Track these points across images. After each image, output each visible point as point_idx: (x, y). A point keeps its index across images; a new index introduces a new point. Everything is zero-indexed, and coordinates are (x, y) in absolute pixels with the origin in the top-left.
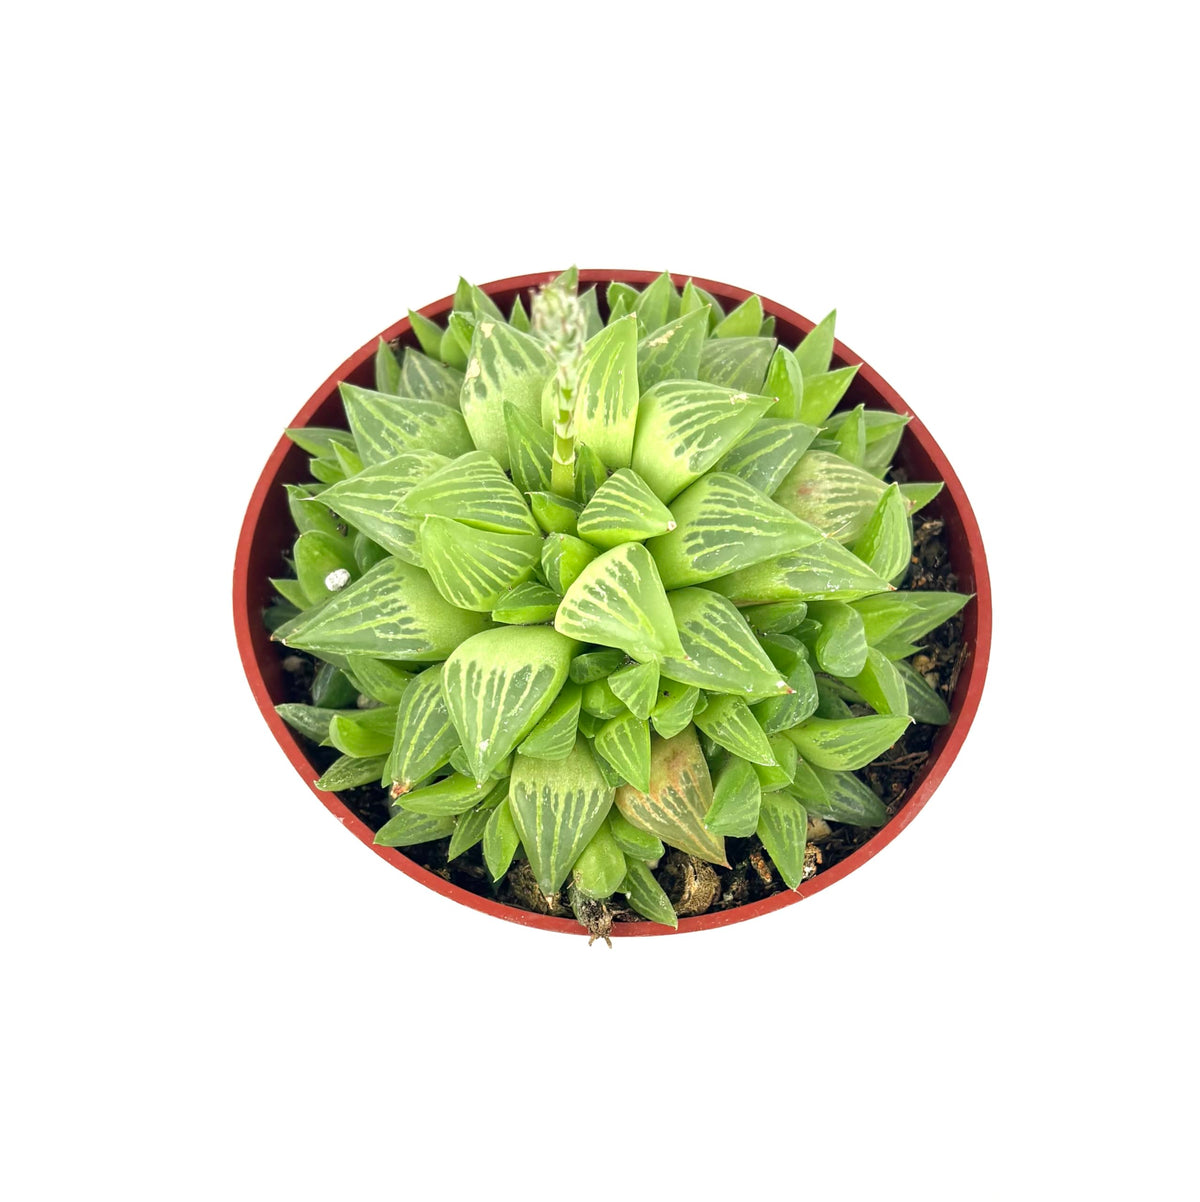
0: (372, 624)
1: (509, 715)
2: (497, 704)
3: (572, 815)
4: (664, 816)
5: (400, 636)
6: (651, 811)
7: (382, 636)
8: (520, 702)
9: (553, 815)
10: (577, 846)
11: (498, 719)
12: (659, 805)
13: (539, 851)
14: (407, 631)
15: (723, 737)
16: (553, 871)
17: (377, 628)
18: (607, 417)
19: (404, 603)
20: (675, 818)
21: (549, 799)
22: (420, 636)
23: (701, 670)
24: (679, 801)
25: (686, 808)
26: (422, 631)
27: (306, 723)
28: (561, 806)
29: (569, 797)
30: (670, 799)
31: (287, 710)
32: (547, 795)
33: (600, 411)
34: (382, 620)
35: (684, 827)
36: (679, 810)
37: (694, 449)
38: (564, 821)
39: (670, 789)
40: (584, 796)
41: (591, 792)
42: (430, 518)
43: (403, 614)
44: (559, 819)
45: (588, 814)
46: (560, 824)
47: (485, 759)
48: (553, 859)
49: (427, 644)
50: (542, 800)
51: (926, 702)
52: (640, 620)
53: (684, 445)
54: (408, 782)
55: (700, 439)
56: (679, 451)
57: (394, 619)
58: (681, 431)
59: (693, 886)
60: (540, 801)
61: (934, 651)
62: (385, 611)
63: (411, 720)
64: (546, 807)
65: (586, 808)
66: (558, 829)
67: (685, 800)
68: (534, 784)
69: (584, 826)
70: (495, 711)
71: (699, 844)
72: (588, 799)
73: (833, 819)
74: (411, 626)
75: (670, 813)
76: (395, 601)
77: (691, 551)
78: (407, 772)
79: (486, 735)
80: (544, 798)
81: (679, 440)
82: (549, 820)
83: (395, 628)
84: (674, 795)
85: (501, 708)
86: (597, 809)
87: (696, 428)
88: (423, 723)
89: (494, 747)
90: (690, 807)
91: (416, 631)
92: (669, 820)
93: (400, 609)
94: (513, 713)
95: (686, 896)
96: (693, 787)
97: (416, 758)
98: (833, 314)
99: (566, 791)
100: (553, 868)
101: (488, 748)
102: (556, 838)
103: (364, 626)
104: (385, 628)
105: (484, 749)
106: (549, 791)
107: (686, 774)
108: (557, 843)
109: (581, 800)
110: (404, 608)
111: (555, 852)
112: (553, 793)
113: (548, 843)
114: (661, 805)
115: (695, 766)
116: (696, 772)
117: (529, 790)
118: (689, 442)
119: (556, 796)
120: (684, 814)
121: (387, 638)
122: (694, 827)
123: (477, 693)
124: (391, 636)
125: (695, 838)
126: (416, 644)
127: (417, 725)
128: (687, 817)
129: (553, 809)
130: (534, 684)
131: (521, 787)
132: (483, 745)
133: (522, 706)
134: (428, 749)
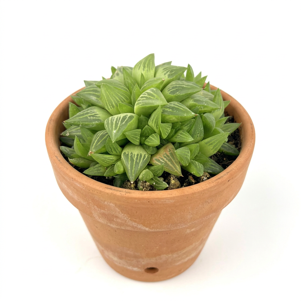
1: (122, 124)
2: (119, 122)
3: (138, 159)
4: (163, 160)
5: (94, 118)
6: (160, 159)
10: (140, 168)
11: (119, 125)
13: (129, 168)
14: (96, 117)
15: (179, 138)
16: (133, 174)
17: (88, 116)
18: (148, 70)
20: (167, 161)
21: (132, 155)
22: (99, 118)
23: (172, 111)
24: (168, 156)
25: (170, 157)
27: (68, 152)
28: (136, 157)
29: (138, 155)
30: (165, 156)
31: (63, 148)
32: (132, 153)
33: (146, 69)
34: (89, 114)
35: (169, 163)
36: (168, 158)
37: (168, 73)
39: (165, 154)
41: (144, 155)
42: (103, 84)
43: (95, 113)
44: (135, 159)
45: (143, 159)
47: (115, 135)
48: (133, 171)
49: (101, 120)
52: (156, 97)
53: (166, 73)
54: (94, 150)
56: (165, 74)
57: (93, 114)
59: (173, 182)
62: (91, 113)
63: (95, 138)
64: (131, 156)
66: (135, 162)
69: (142, 162)
72: (143, 157)
75: (165, 159)
78: (94, 148)
79: (115, 129)
81: (165, 72)
82: (132, 160)
83: (93, 116)
85: (120, 123)
86: (145, 159)
87: (169, 70)
89: (117, 132)
92: (165, 162)
95: (171, 184)
96: (171, 152)
97: (96, 145)
99: (137, 153)
102: (134, 165)
103: (85, 116)
104: (90, 116)
105: (115, 133)
107: (170, 150)
109: (141, 156)
111: (134, 169)
113: (132, 166)
114: (163, 157)
115: (172, 148)
117: (127, 153)
118: (167, 72)
119: (134, 155)
121: (91, 119)
122: (172, 163)
123: (113, 121)
124: (92, 118)
125: (173, 167)
126: (98, 120)
127: (97, 138)
128: (170, 160)
129: (133, 157)
130: (129, 118)
131: (125, 153)
132: (114, 131)
133: (125, 122)
134: (100, 143)
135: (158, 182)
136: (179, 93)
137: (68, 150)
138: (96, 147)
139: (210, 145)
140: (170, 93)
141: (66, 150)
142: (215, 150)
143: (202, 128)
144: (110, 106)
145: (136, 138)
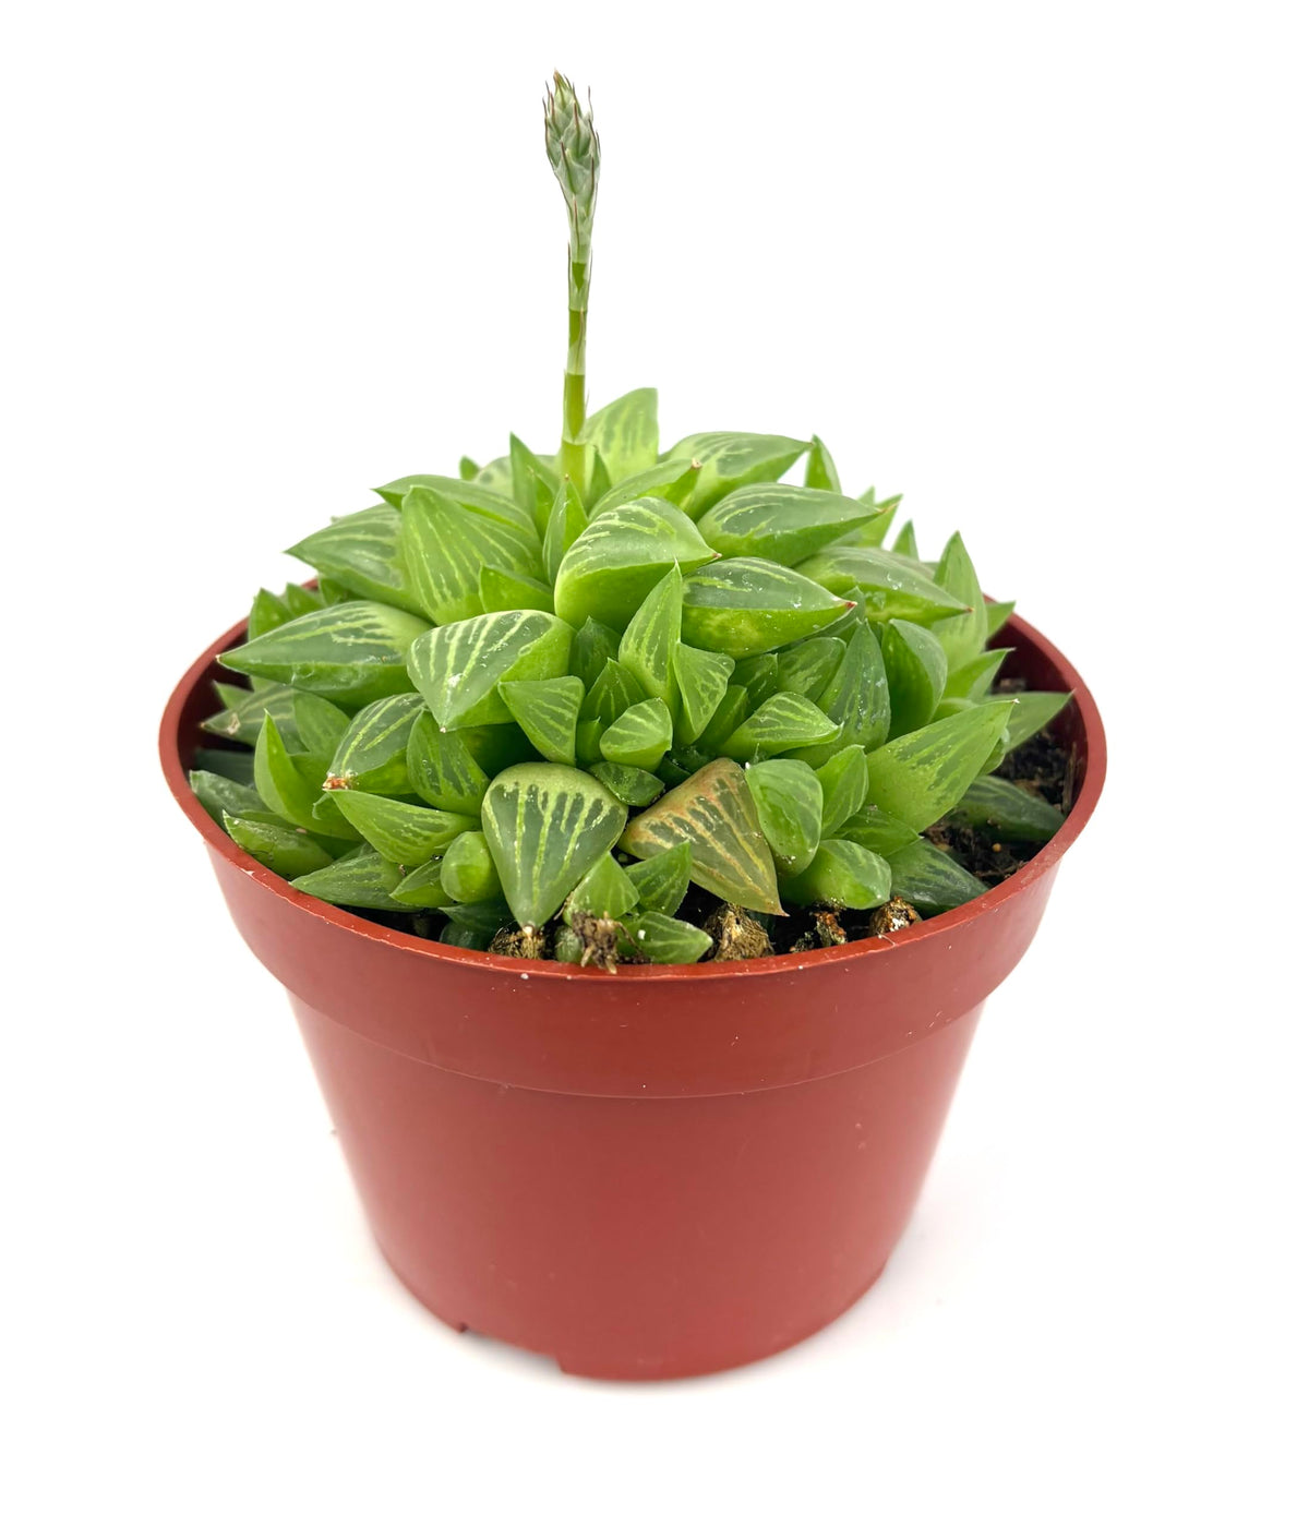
0: (329, 629)
1: (489, 650)
2: (476, 640)
3: (566, 814)
4: (692, 831)
5: (362, 641)
6: (674, 826)
7: (340, 640)
8: (506, 638)
9: (539, 812)
10: (572, 859)
11: (475, 654)
12: (684, 818)
13: (517, 861)
14: (372, 636)
15: (768, 724)
16: (536, 889)
17: (335, 633)
18: (624, 449)
19: (371, 614)
20: (707, 835)
21: (535, 799)
22: (388, 643)
23: (735, 589)
24: (713, 810)
25: (721, 817)
26: (390, 638)
27: (226, 799)
28: (552, 804)
29: (562, 798)
30: (700, 808)
31: (203, 779)
32: (533, 792)
33: (618, 443)
34: (341, 626)
35: (719, 848)
36: (712, 820)
37: (722, 453)
38: (554, 819)
39: (698, 799)
40: (582, 799)
41: (592, 800)
42: (415, 490)
43: (369, 621)
44: (548, 819)
45: (588, 821)
46: (548, 825)
47: (455, 698)
48: (536, 869)
49: (396, 653)
50: (526, 797)
52: (659, 524)
53: (710, 454)
54: (348, 774)
55: (728, 446)
56: (706, 458)
57: (357, 624)
58: (705, 447)
59: (735, 930)
60: (523, 797)
61: (1036, 772)
62: (348, 618)
63: (363, 718)
64: (531, 805)
65: (585, 813)
66: (545, 830)
67: (721, 808)
68: (517, 784)
69: (581, 835)
70: (472, 647)
71: (741, 871)
72: (588, 805)
73: (927, 899)
74: (378, 631)
75: (700, 827)
76: (362, 612)
77: (720, 518)
78: (348, 762)
79: (458, 670)
80: (529, 795)
81: (706, 453)
82: (534, 818)
83: (357, 632)
84: (705, 804)
85: (480, 643)
86: (600, 819)
87: (723, 443)
88: (378, 715)
89: (467, 683)
90: (727, 818)
91: (382, 637)
92: (700, 838)
93: (365, 618)
94: (495, 648)
95: (726, 943)
96: (730, 794)
97: (364, 746)
99: (559, 790)
100: (535, 883)
101: (460, 682)
102: (542, 841)
103: (320, 631)
104: (344, 633)
105: (454, 685)
106: (537, 789)
107: (721, 782)
108: (543, 848)
109: (578, 803)
110: (371, 617)
111: (540, 861)
112: (541, 792)
113: (530, 847)
114: (688, 818)
115: (733, 775)
116: (735, 780)
117: (510, 790)
118: (715, 451)
119: (546, 795)
120: (719, 826)
121: (345, 644)
122: (733, 847)
123: (451, 637)
124: (351, 640)
125: (734, 861)
126: (380, 651)
127: (370, 719)
128: (721, 832)
129: (540, 807)
130: (524, 624)
131: (500, 789)
132: (452, 680)
133: (507, 642)
134: (380, 738)
135: (660, 927)
136: (769, 526)
137: (227, 793)
138: (358, 756)
139: (922, 762)
140: (727, 527)
141: (220, 792)
142: (951, 788)
143: (883, 682)
144: (439, 585)
145: (559, 718)
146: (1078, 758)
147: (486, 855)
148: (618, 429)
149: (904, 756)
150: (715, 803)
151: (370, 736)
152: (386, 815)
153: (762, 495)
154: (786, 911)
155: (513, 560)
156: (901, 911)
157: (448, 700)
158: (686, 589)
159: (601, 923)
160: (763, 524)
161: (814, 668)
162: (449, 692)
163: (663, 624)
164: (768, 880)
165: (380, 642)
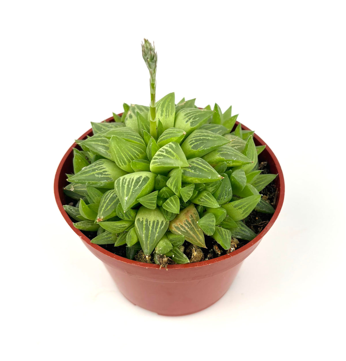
0: (94, 173)
1: (135, 189)
2: (131, 186)
3: (155, 227)
4: (185, 229)
5: (102, 176)
6: (180, 228)
7: (97, 176)
8: (138, 185)
9: (148, 227)
10: (156, 238)
11: (131, 190)
12: (183, 225)
13: (144, 239)
14: (105, 175)
15: (203, 202)
16: (148, 247)
17: (96, 174)
18: (166, 115)
19: (105, 167)
20: (188, 230)
21: (147, 223)
22: (109, 176)
23: (194, 173)
24: (190, 224)
25: (192, 226)
26: (109, 175)
27: (73, 212)
28: (151, 224)
29: (154, 222)
30: (186, 223)
31: (67, 207)
32: (147, 221)
33: (164, 114)
34: (97, 172)
35: (191, 233)
36: (189, 227)
37: (191, 120)
38: (152, 229)
39: (186, 220)
40: (159, 222)
41: (161, 221)
42: (113, 136)
43: (104, 170)
44: (151, 229)
45: (160, 228)
46: (151, 230)
47: (127, 203)
48: (148, 242)
49: (111, 179)
50: (145, 222)
51: (267, 206)
52: (175, 156)
53: (188, 120)
54: (102, 217)
55: (193, 118)
56: (187, 122)
57: (101, 171)
58: (187, 117)
59: (195, 254)
60: (144, 223)
61: (268, 193)
62: (98, 169)
63: (105, 200)
64: (146, 225)
65: (159, 226)
66: (150, 232)
67: (191, 223)
68: (143, 218)
69: (159, 231)
70: (130, 188)
71: (196, 238)
72: (160, 223)
73: (239, 237)
74: (106, 173)
75: (186, 228)
76: (102, 167)
77: (191, 144)
78: (102, 214)
79: (127, 195)
80: (146, 222)
81: (187, 119)
82: (147, 229)
83: (101, 174)
84: (188, 222)
85: (132, 187)
86: (163, 227)
87: (192, 116)
88: (108, 200)
89: (129, 199)
90: (193, 226)
91: (108, 175)
92: (186, 230)
93: (103, 168)
94: (136, 188)
95: (193, 257)
96: (193, 219)
97: (105, 210)
98: (231, 107)
99: (153, 220)
100: (148, 245)
101: (128, 199)
102: (149, 235)
103: (92, 173)
104: (98, 174)
105: (126, 200)
106: (148, 220)
107: (191, 216)
108: (150, 236)
109: (158, 223)
110: (105, 168)
111: (149, 240)
112: (149, 221)
113: (147, 236)
114: (184, 225)
115: (194, 213)
116: (195, 215)
117: (141, 220)
118: (190, 119)
119: (150, 222)
120: (191, 228)
121: (99, 177)
122: (194, 233)
123: (125, 184)
124: (100, 176)
125: (195, 237)
126: (107, 179)
127: (106, 201)
128: (192, 229)
129: (149, 225)
130: (143, 180)
131: (139, 220)
132: (126, 198)
133: (139, 187)
134: (109, 207)
135: (178, 254)
136: (203, 147)
137: (73, 210)
138: (105, 212)
139: (239, 208)
140: (193, 148)
141: (71, 210)
142: (246, 214)
143: (231, 189)
144: (121, 162)
146: (278, 191)
147: (137, 237)
148: (164, 109)
149: (235, 207)
150: (190, 222)
151: (107, 207)
152: (112, 227)
153: (201, 138)
154: (207, 247)
155: (139, 154)
156: (233, 245)
157: (125, 204)
158: (182, 171)
159: (164, 259)
160: (202, 147)
161: (214, 187)
162: (125, 201)
163: (177, 182)
164: (203, 240)
165: (107, 176)
